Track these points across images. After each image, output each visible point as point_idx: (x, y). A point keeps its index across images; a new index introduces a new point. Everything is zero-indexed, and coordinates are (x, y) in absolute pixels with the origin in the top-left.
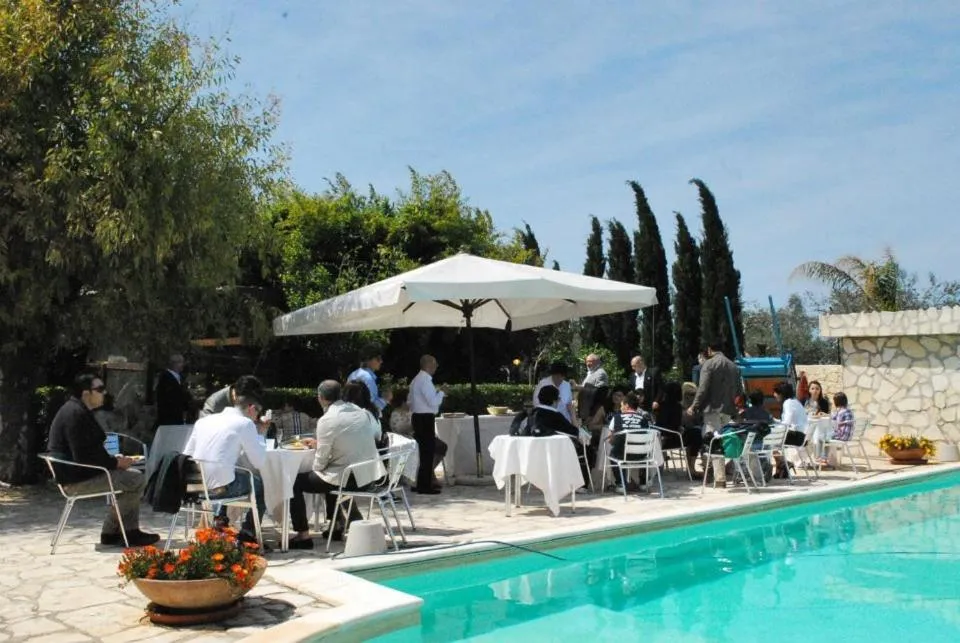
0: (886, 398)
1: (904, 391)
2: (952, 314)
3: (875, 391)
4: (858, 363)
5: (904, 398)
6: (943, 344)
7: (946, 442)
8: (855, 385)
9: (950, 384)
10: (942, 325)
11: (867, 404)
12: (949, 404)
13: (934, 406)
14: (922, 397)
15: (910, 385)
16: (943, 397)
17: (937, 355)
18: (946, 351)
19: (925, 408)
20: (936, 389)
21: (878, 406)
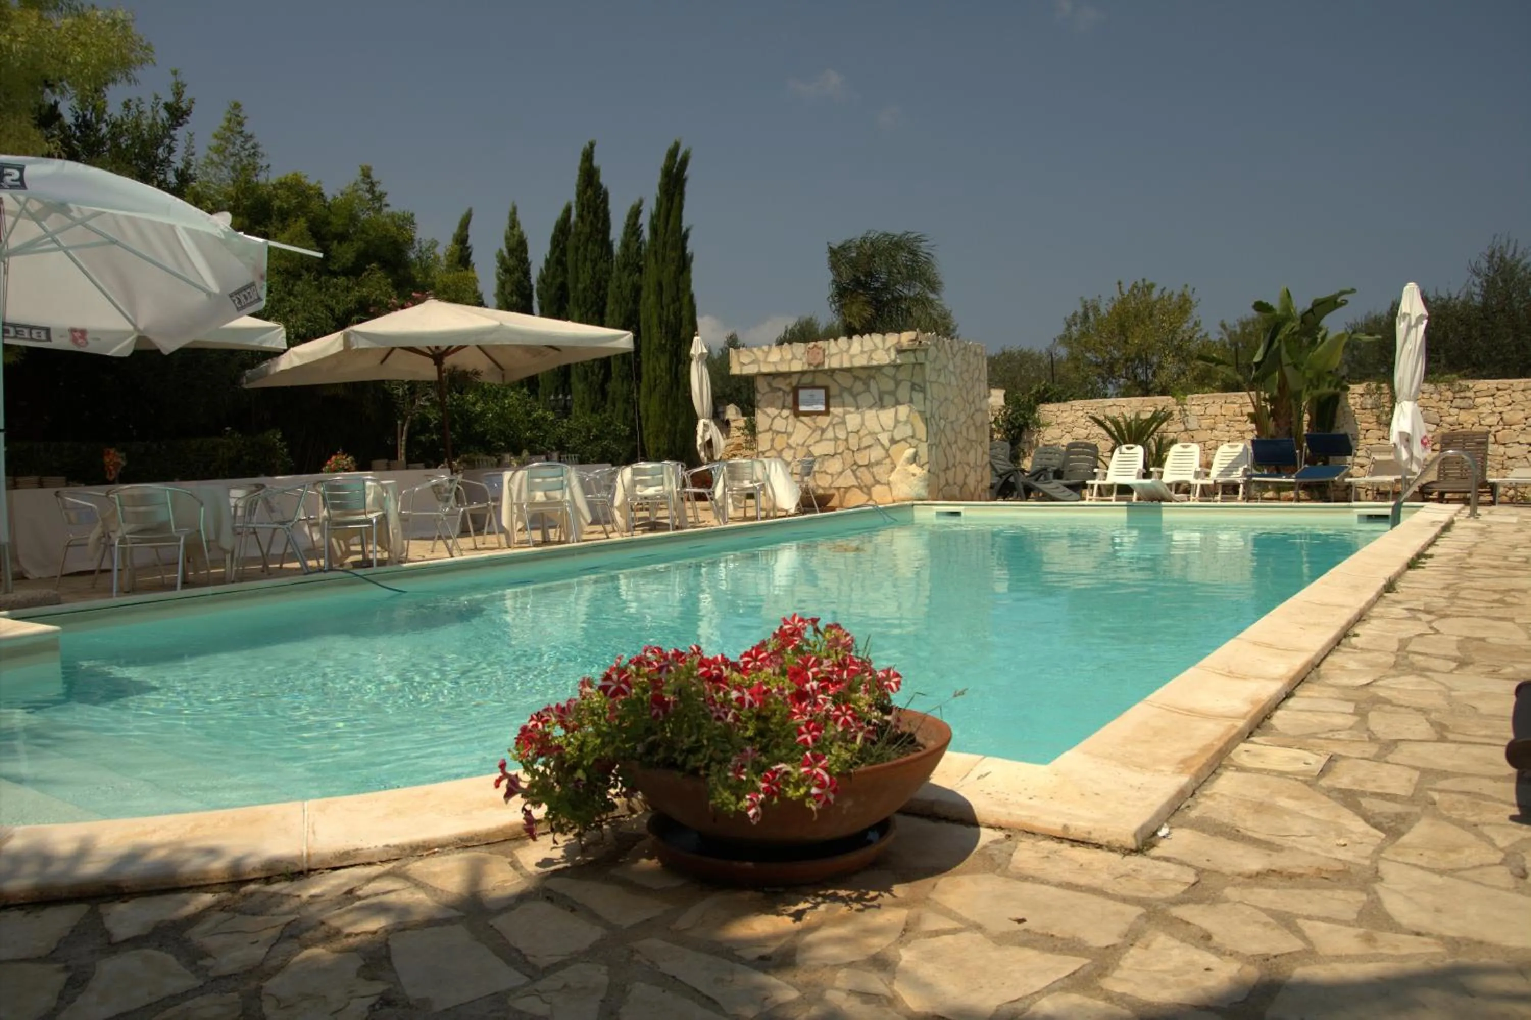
0: (801, 442)
1: (819, 432)
2: (862, 345)
3: (789, 435)
4: (771, 404)
5: (817, 442)
6: (856, 378)
7: (860, 487)
8: (770, 429)
9: (863, 424)
10: (852, 357)
11: (782, 450)
12: (863, 445)
13: (848, 449)
14: (836, 439)
15: (824, 426)
16: (857, 437)
17: (850, 391)
18: (859, 386)
19: (839, 451)
20: (849, 430)
21: (792, 451)
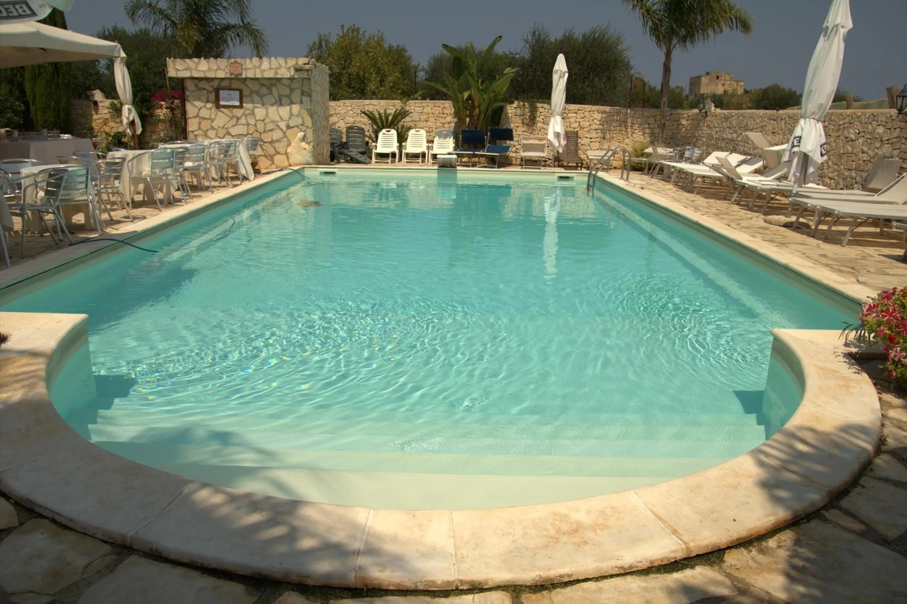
0: (221, 125)
1: (235, 120)
2: (270, 64)
3: (213, 120)
4: (199, 99)
5: (234, 126)
6: (262, 85)
7: (265, 156)
8: (198, 116)
9: (267, 115)
10: (263, 71)
11: (207, 130)
12: (267, 129)
13: (257, 131)
14: (248, 124)
15: (239, 115)
16: (263, 123)
17: (258, 93)
18: (264, 90)
19: (250, 132)
20: (257, 119)
21: (215, 131)
